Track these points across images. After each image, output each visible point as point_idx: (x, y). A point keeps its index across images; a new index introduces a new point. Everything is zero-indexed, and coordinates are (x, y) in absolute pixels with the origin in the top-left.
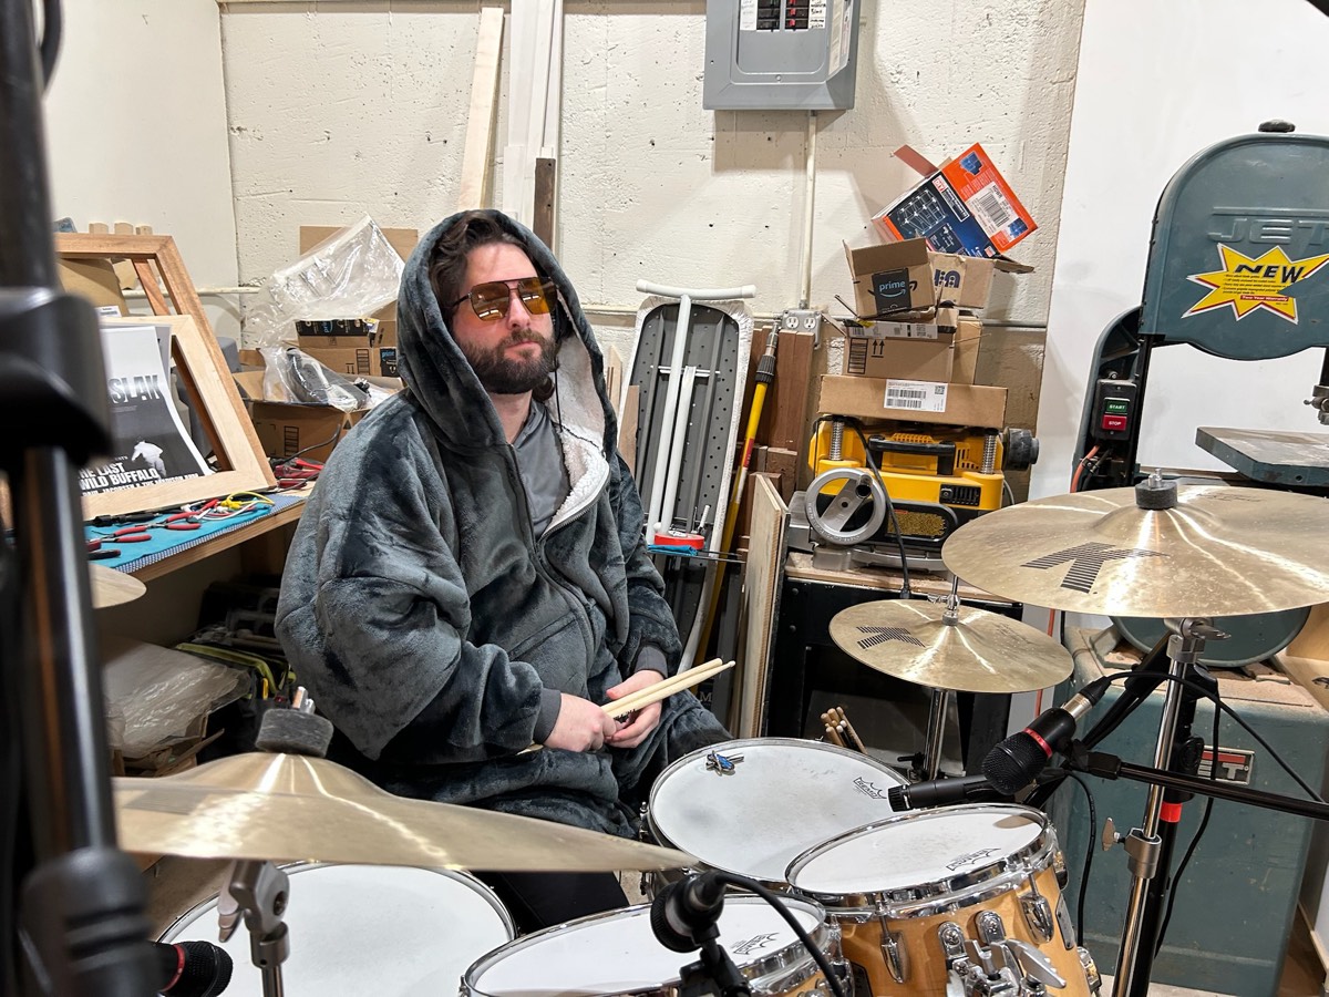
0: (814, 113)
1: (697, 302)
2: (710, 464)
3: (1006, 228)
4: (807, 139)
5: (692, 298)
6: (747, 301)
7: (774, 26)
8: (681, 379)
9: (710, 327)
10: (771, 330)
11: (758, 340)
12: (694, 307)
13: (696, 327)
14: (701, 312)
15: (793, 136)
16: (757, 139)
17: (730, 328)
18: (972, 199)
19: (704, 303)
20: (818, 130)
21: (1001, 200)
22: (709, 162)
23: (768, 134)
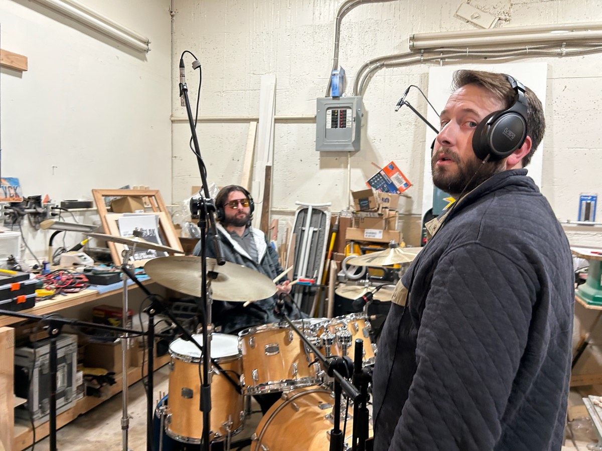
0: (350, 152)
1: (314, 208)
2: (317, 258)
3: (402, 185)
4: (348, 159)
5: (313, 207)
6: (329, 207)
7: (336, 127)
8: (309, 231)
9: (318, 215)
10: (337, 216)
11: (333, 219)
12: (313, 209)
13: (314, 215)
14: (315, 211)
15: (343, 158)
16: (332, 159)
17: (324, 215)
18: (392, 177)
19: (316, 208)
20: (351, 156)
21: (401, 177)
22: (318, 166)
23: (336, 158)
